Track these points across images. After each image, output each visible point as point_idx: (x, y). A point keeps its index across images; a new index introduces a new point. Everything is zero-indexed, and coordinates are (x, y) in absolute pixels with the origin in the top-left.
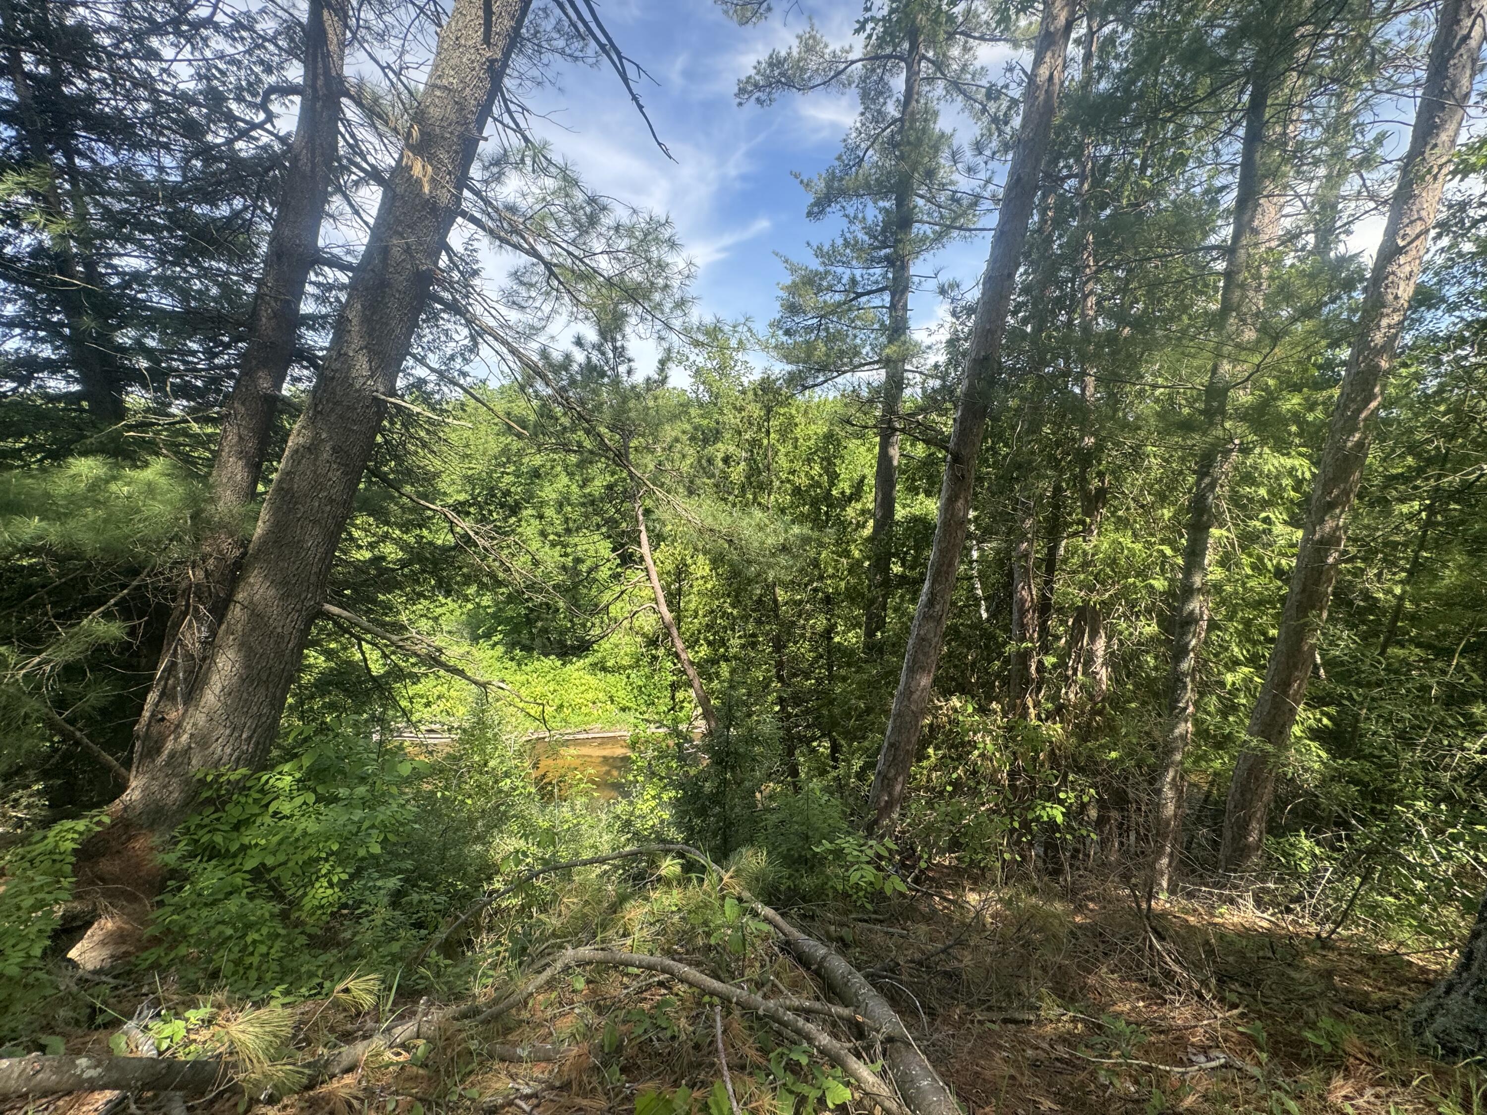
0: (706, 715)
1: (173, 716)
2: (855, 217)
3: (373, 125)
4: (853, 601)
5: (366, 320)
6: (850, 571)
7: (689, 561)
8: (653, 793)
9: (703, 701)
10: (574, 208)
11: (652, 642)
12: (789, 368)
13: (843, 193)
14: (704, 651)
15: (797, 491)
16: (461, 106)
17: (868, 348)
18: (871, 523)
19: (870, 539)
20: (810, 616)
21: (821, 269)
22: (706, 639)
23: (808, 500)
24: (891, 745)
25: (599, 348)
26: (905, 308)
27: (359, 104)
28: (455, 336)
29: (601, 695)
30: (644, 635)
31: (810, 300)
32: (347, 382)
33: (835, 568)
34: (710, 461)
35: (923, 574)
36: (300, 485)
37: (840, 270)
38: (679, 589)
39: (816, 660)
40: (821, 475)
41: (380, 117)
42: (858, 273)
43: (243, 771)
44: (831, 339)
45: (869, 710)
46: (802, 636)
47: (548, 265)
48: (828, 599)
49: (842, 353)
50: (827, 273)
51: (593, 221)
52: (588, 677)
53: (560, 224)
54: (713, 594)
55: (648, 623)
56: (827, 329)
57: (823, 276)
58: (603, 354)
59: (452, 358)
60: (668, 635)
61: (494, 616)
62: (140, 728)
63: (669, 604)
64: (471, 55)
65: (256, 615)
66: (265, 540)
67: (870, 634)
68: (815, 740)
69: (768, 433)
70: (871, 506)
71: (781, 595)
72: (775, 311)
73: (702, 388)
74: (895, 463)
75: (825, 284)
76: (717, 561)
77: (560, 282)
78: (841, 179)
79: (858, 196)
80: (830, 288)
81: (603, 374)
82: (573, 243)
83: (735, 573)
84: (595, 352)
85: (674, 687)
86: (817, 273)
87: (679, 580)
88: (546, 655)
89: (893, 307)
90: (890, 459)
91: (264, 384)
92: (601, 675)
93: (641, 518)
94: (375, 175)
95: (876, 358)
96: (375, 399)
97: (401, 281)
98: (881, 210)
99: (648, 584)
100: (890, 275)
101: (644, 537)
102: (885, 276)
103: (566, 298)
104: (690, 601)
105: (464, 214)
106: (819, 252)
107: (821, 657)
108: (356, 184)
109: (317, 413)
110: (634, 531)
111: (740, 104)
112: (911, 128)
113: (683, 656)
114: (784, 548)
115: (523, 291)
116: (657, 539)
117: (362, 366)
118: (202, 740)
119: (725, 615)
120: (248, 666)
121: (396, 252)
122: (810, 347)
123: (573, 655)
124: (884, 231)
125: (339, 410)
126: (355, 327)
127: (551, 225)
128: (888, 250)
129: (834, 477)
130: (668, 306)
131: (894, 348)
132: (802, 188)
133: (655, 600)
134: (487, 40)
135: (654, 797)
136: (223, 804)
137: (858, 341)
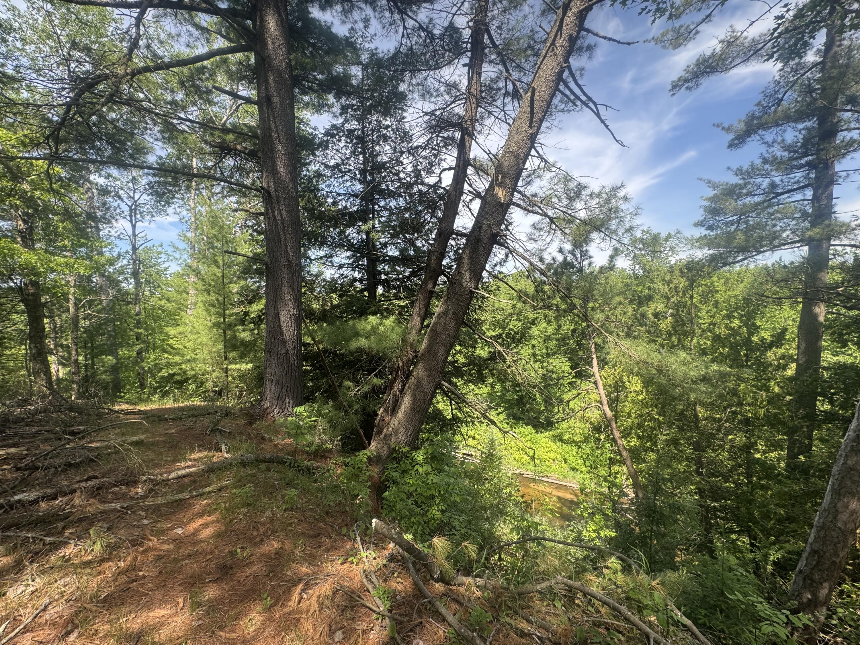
0: (636, 485)
1: (387, 419)
2: (774, 141)
3: (478, 173)
4: (772, 425)
5: (470, 257)
6: (769, 402)
7: (626, 379)
8: (594, 528)
9: (634, 475)
10: (568, 190)
11: (597, 429)
12: (709, 252)
13: (764, 126)
14: (634, 442)
15: (717, 338)
16: (517, 157)
17: (788, 233)
18: (794, 366)
19: (791, 379)
20: (728, 432)
21: (741, 182)
22: (637, 434)
23: (728, 344)
24: (814, 552)
25: (572, 253)
26: (830, 198)
27: (475, 167)
28: (499, 255)
29: (558, 456)
30: (591, 423)
31: (731, 204)
32: (461, 284)
33: (753, 398)
34: (643, 315)
35: (853, 414)
36: (440, 328)
37: (758, 180)
38: (618, 397)
39: (734, 468)
40: (740, 327)
41: (482, 170)
42: (777, 180)
43: (407, 449)
44: (749, 229)
45: (790, 519)
46: (722, 447)
47: (552, 220)
48: (747, 422)
49: (761, 238)
50: (746, 184)
51: (578, 194)
52: (551, 443)
53: (559, 198)
54: (644, 404)
55: (594, 415)
56: (746, 223)
57: (742, 187)
58: (574, 255)
59: (496, 265)
60: (609, 425)
61: (500, 397)
62: (376, 421)
63: (610, 406)
64: (524, 134)
65: (419, 383)
66: (425, 351)
67: (792, 456)
68: (735, 532)
69: (692, 297)
70: (793, 352)
71: (701, 412)
72: (700, 215)
73: (637, 267)
74: (821, 319)
75: (744, 191)
76: (647, 382)
77: (557, 226)
78: (760, 118)
79: (777, 125)
80: (750, 194)
81: (573, 267)
82: (566, 206)
83: (662, 391)
84: (570, 255)
85: (612, 462)
86: (737, 185)
87: (617, 390)
88: (527, 425)
89: (815, 199)
90: (815, 317)
91: (430, 286)
92: (559, 444)
93: (594, 350)
94: (478, 195)
95: (797, 239)
96: (471, 291)
97: (485, 239)
98: (800, 131)
99: (596, 391)
100: (813, 176)
101: (595, 362)
102: (807, 177)
103: (559, 232)
104: (625, 406)
105: (514, 204)
106: (739, 172)
107: (740, 466)
108: (471, 200)
109: (448, 298)
110: (588, 358)
111: (674, 94)
112: (832, 67)
113: (619, 442)
114: (705, 379)
115: (537, 234)
116: (603, 363)
117: (467, 277)
118: (396, 432)
119: (652, 419)
120: (413, 404)
121: (485, 227)
122: (730, 237)
123: (543, 428)
124: (803, 146)
125: (456, 296)
126: (466, 260)
127: (555, 200)
128: (810, 158)
129: (754, 329)
130: (621, 231)
131: (816, 230)
132: (724, 132)
133: (601, 402)
134: (530, 126)
135: (594, 531)
136: (400, 461)
137: (778, 228)
